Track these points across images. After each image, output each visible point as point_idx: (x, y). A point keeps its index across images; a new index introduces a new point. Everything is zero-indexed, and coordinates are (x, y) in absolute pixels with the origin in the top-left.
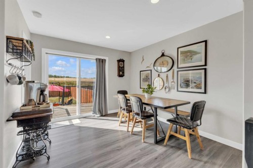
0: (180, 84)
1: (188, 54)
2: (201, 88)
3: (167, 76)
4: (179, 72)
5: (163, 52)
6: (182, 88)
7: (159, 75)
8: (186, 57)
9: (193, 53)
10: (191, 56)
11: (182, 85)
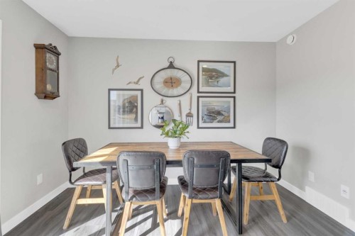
0: (203, 117)
1: (214, 74)
2: (229, 122)
3: (180, 104)
4: (200, 99)
5: (171, 60)
6: (204, 122)
7: (162, 101)
8: (211, 78)
9: (221, 75)
10: (217, 78)
11: (205, 117)
